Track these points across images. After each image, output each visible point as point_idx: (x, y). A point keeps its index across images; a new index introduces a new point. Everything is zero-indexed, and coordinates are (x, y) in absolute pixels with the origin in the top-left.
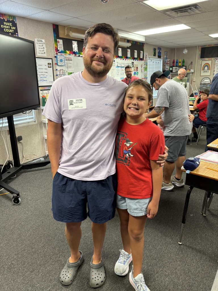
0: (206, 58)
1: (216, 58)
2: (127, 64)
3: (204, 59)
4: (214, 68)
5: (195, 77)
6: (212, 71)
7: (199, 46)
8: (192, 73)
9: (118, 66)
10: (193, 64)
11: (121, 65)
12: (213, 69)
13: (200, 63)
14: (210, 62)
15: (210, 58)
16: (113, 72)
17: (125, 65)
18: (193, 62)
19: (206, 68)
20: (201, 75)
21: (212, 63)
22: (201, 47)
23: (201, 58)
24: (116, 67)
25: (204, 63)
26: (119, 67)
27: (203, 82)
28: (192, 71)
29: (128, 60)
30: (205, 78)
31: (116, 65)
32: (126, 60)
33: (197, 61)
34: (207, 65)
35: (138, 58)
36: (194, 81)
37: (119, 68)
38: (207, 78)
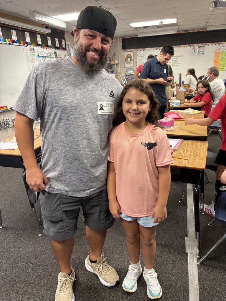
0: (128, 50)
1: (137, 49)
2: (49, 53)
3: (126, 50)
4: (136, 59)
5: (120, 69)
6: (135, 62)
7: (119, 37)
8: (117, 64)
9: (38, 56)
10: (116, 55)
11: (42, 55)
12: (135, 61)
13: (123, 54)
14: (131, 53)
15: (132, 50)
16: (33, 63)
17: (46, 55)
18: (116, 53)
19: (129, 59)
20: (125, 66)
21: (134, 55)
22: (121, 38)
23: (123, 49)
24: (37, 57)
25: (126, 54)
26: (40, 56)
27: (127, 73)
28: (116, 62)
29: (49, 49)
30: (129, 70)
31: (37, 55)
32: (47, 49)
33: (120, 52)
34: (129, 56)
35: (61, 48)
36: (119, 72)
37: (40, 58)
38: (131, 69)
